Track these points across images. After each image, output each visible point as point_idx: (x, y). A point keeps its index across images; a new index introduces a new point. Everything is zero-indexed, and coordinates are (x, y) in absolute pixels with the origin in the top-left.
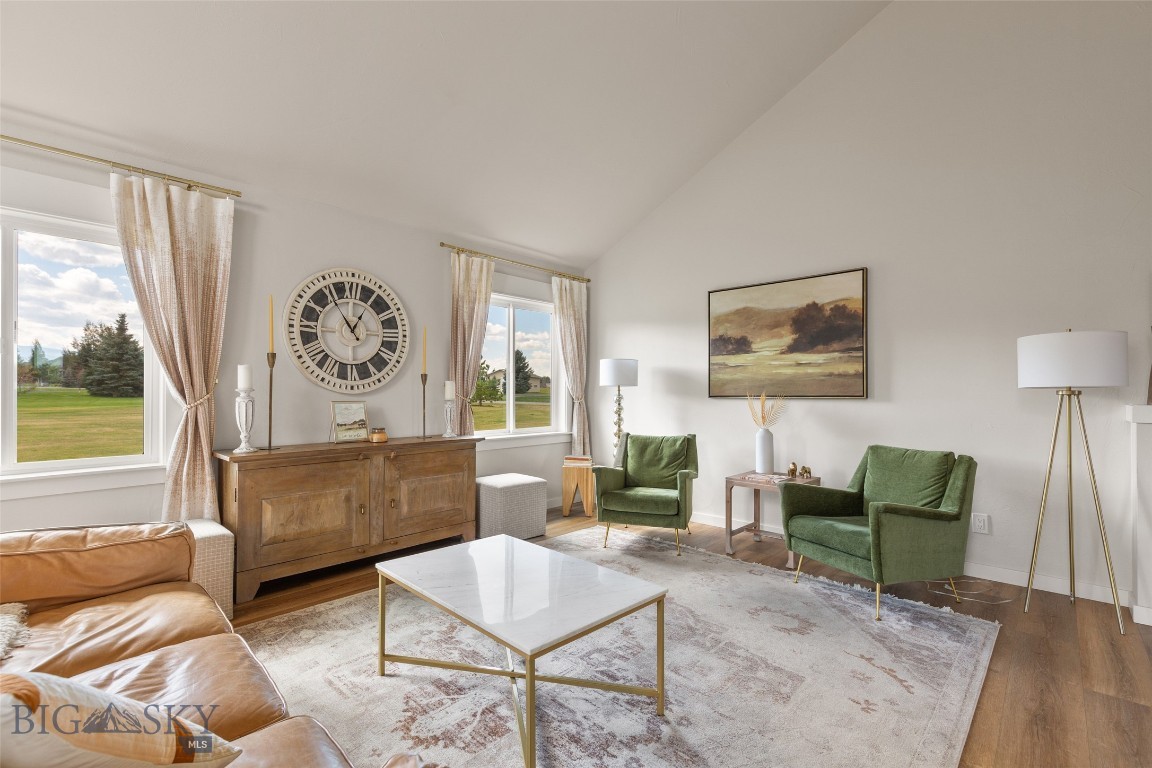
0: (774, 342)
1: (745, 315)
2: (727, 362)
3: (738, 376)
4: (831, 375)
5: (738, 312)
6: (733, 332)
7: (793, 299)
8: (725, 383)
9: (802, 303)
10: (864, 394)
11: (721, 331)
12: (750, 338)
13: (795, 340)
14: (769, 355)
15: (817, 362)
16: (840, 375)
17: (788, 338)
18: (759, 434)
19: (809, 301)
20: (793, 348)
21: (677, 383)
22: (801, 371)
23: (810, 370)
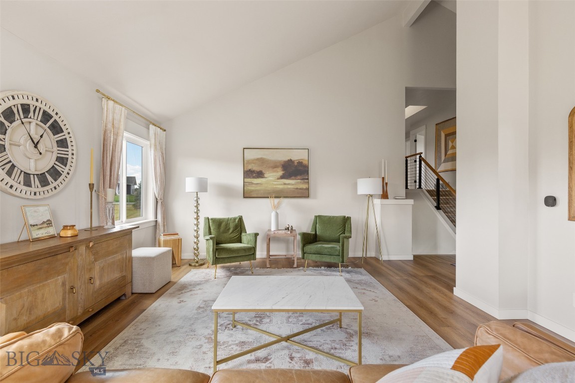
0: (274, 174)
1: (262, 161)
2: (253, 182)
3: (258, 188)
4: (297, 189)
5: (258, 159)
6: (256, 168)
7: (283, 157)
8: (252, 191)
9: (286, 159)
10: (308, 197)
11: (250, 167)
12: (264, 171)
13: (283, 174)
14: (272, 179)
15: (292, 183)
16: (300, 189)
17: (281, 173)
18: (273, 214)
19: (289, 159)
20: (282, 177)
21: (226, 192)
22: (286, 187)
23: (289, 187)
